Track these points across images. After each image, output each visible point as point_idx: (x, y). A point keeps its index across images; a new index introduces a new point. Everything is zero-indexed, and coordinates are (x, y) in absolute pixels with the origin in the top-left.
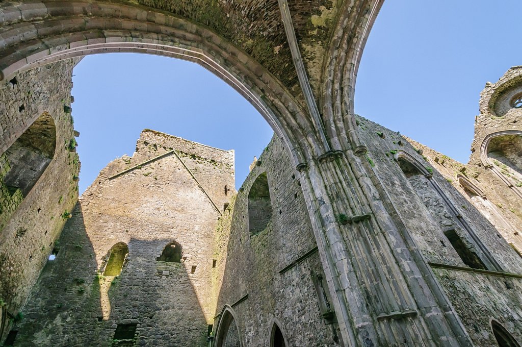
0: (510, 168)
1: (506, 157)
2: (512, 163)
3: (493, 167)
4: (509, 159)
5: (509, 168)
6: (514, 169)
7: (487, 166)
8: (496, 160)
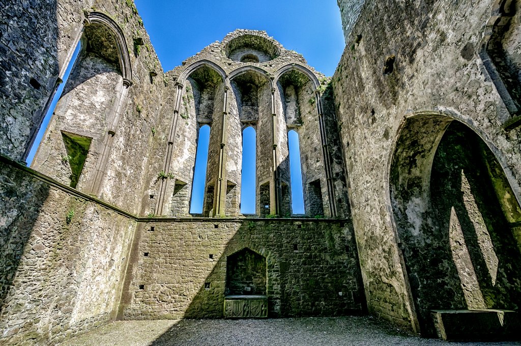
0: (194, 102)
1: (201, 94)
2: (200, 101)
3: (182, 88)
4: (201, 97)
5: (192, 101)
6: (196, 105)
7: (178, 83)
8: (191, 87)
